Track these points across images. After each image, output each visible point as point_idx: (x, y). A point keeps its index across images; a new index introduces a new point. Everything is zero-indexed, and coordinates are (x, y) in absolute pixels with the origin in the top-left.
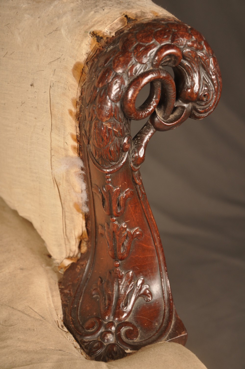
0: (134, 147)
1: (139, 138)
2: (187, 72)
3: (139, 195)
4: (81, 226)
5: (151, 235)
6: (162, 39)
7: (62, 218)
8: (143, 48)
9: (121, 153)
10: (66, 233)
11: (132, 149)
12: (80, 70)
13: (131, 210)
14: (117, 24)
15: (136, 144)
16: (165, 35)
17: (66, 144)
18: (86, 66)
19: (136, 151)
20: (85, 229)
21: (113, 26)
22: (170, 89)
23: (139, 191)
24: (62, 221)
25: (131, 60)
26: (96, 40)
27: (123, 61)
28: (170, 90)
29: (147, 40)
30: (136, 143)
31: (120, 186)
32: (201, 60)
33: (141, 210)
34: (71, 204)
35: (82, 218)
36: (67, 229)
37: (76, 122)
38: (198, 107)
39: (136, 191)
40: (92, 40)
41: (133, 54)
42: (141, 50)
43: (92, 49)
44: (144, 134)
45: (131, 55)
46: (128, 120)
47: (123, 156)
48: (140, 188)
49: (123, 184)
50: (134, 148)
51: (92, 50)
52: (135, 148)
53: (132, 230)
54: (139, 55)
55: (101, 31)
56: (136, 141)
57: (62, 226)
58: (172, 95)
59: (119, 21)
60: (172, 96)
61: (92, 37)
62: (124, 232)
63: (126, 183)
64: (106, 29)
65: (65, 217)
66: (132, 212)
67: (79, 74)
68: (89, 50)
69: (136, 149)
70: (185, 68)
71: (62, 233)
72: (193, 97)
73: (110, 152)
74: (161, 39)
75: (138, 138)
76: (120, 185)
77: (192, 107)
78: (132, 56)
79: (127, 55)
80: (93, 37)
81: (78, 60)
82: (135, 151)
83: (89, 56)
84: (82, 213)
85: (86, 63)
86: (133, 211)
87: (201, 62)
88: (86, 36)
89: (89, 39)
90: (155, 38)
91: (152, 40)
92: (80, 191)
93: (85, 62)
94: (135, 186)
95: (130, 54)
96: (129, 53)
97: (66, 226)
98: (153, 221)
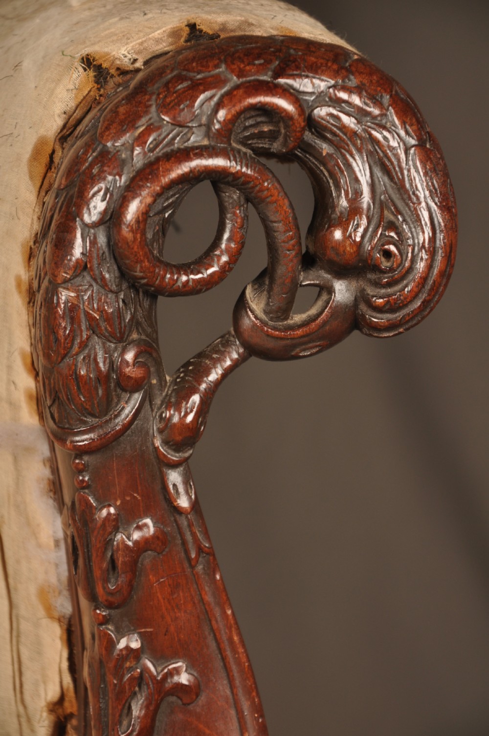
0: (171, 389)
1: (191, 368)
2: (331, 178)
3: (187, 552)
4: (57, 669)
5: (231, 701)
6: (245, 67)
7: (8, 636)
8: (185, 84)
9: (116, 391)
10: (21, 693)
11: (164, 394)
12: (45, 159)
13: (159, 594)
14: (158, 41)
15: (180, 381)
16: (258, 58)
17: (13, 387)
18: (58, 147)
19: (173, 400)
20: (68, 679)
21: (145, 45)
22: (272, 218)
23: (189, 537)
24: (8, 647)
25: (147, 112)
26: (92, 79)
27: (124, 114)
28: (275, 222)
29: (202, 66)
30: (178, 380)
31: (118, 503)
32: (377, 147)
33: (194, 603)
34: (33, 590)
35: (61, 638)
36: (24, 679)
37: (28, 311)
38: (370, 291)
39: (178, 536)
40: (83, 79)
41: (154, 97)
42: (179, 87)
43: (80, 100)
44: (207, 358)
45: (149, 100)
46: (141, 294)
47: (122, 404)
48: (190, 525)
49: (128, 498)
50: (170, 392)
51: (80, 103)
52: (172, 393)
53: (162, 664)
54: (168, 100)
55: (108, 54)
56: (182, 375)
57: (10, 667)
58: (284, 242)
59: (165, 35)
60: (283, 244)
61: (85, 70)
62: (131, 662)
63: (139, 498)
64: (123, 51)
65: (18, 636)
66: (162, 600)
67: (41, 169)
68: (72, 104)
69: (173, 395)
70: (325, 165)
71: (12, 692)
72: (344, 251)
73: (78, 378)
74: (242, 66)
75: (189, 367)
76: (116, 500)
77: (358, 294)
78: (150, 103)
79: (139, 99)
80: (88, 70)
81: (42, 132)
82: (170, 399)
83: (69, 119)
84: (59, 620)
85: (60, 139)
86: (164, 599)
87: (377, 152)
88: (69, 68)
89: (75, 76)
90: (226, 62)
91: (217, 66)
92: (52, 544)
93: (57, 136)
94: (174, 516)
95: (147, 97)
96: (145, 94)
97: (24, 669)
98: (238, 653)
